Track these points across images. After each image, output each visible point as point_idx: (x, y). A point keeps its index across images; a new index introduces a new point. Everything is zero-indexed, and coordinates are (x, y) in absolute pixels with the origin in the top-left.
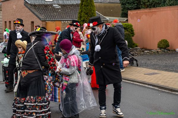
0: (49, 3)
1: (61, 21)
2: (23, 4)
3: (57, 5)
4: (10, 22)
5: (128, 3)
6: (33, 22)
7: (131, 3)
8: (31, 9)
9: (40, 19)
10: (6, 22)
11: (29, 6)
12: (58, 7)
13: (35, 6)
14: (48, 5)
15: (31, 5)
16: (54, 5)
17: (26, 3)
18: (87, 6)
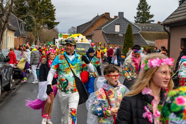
1: (115, 44)
2: (102, 33)
3: (121, 34)
6: (105, 44)
8: (105, 36)
9: (107, 43)
10: (95, 43)
12: (122, 36)
13: (108, 34)
14: (116, 34)
15: (106, 34)
16: (119, 34)
17: (103, 33)
18: (128, 37)
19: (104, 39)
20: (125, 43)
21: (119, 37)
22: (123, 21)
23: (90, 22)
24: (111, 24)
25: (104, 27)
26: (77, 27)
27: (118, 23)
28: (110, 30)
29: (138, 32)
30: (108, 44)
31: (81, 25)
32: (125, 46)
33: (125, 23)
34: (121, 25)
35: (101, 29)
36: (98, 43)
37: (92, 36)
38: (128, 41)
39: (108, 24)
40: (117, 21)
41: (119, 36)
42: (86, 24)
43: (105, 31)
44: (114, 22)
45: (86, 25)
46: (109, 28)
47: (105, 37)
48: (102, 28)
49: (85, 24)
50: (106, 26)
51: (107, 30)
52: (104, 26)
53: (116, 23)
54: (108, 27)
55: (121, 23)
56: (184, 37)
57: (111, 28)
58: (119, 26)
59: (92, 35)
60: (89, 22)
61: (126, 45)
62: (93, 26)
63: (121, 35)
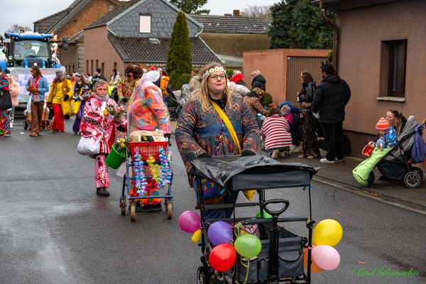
0: (144, 36)
3: (155, 39)
4: (92, 61)
5: (280, 37)
6: (115, 64)
7: (283, 37)
8: (115, 44)
9: (123, 60)
10: (88, 61)
11: (113, 40)
12: (156, 43)
13: (122, 39)
14: (143, 39)
15: (117, 38)
16: (151, 39)
17: (110, 35)
18: (179, 44)
19: (114, 50)
20: (170, 59)
21: (150, 46)
22: (158, 6)
23: (68, 11)
24: (130, 14)
25: (112, 21)
26: (35, 23)
27: (146, 10)
28: (127, 29)
29: (196, 33)
30: (125, 62)
31: (45, 19)
32: (171, 68)
33: (164, 11)
34: (154, 15)
35: (106, 25)
36: (97, 61)
37: (78, 44)
38: (178, 55)
39: (123, 14)
40: (144, 5)
41: (150, 44)
42: (56, 15)
43: (114, 31)
44: (137, 10)
45: (56, 17)
46: (124, 24)
47: (116, 46)
48: (108, 24)
49: (53, 16)
50: (117, 18)
51: (119, 28)
52: (111, 19)
53: (142, 11)
54: (121, 20)
55: (153, 10)
56: (395, 35)
57: (128, 24)
58: (149, 17)
59: (77, 42)
60: (64, 12)
61: (173, 64)
62: (75, 21)
63: (155, 41)
